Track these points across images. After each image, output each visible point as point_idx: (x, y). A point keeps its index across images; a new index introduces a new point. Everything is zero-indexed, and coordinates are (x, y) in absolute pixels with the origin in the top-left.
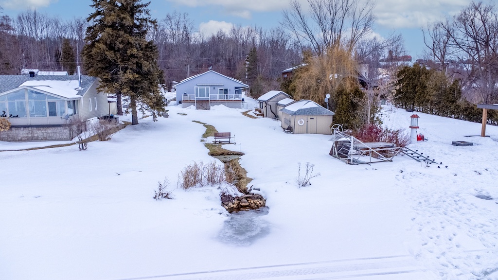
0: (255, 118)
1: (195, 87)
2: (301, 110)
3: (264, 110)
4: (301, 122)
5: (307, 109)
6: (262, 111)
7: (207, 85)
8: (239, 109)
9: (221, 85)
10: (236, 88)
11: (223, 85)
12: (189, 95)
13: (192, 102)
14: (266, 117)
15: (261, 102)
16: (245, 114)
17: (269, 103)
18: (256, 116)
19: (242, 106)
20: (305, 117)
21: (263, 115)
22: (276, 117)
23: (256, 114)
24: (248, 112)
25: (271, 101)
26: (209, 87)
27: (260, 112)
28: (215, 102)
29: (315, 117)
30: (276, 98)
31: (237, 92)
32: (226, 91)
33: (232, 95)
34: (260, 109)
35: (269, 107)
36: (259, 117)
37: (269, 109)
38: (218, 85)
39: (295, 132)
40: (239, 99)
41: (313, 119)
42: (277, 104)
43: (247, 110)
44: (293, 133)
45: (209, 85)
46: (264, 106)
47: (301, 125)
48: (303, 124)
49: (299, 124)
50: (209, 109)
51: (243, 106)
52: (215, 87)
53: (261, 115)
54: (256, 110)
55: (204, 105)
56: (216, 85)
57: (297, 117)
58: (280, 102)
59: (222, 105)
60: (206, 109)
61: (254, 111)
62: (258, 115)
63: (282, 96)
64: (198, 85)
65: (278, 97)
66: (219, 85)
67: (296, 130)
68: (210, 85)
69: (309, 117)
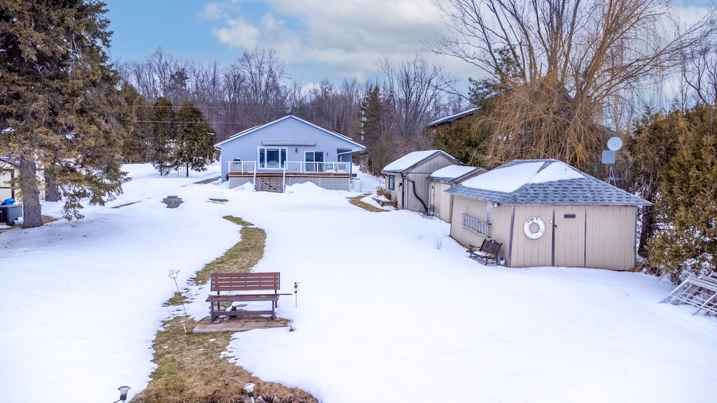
0: (378, 210)
1: (259, 148)
2: (532, 186)
3: (397, 193)
4: (534, 228)
5: (551, 184)
6: (393, 196)
7: (282, 143)
8: (344, 191)
9: (310, 144)
10: (339, 151)
11: (313, 144)
12: (242, 162)
13: (248, 176)
14: (403, 207)
15: (391, 176)
16: (356, 201)
17: (411, 176)
18: (378, 206)
19: (350, 185)
20: (547, 212)
21: (395, 205)
22: (427, 210)
23: (379, 202)
24: (362, 197)
25: (413, 171)
26: (287, 148)
27: (389, 197)
28: (295, 177)
29: (579, 213)
30: (427, 164)
31: (341, 159)
32: (319, 156)
33: (332, 164)
34: (388, 190)
35: (411, 185)
36: (386, 207)
37: (411, 191)
38: (303, 143)
39: (514, 261)
40: (346, 173)
41: (573, 216)
42: (430, 179)
43: (361, 194)
44: (506, 265)
45: (286, 143)
46: (397, 184)
47: (534, 236)
48: (539, 234)
49: (528, 233)
50: (282, 191)
51: (353, 187)
52: (299, 148)
53: (390, 204)
54: (380, 192)
55: (273, 182)
56: (299, 143)
57: (522, 213)
58: (436, 174)
59: (309, 182)
60: (275, 190)
61: (375, 195)
62: (383, 204)
63: (440, 159)
64: (265, 143)
65: (432, 162)
66: (306, 143)
67: (517, 254)
68: (289, 143)
69: (561, 212)
